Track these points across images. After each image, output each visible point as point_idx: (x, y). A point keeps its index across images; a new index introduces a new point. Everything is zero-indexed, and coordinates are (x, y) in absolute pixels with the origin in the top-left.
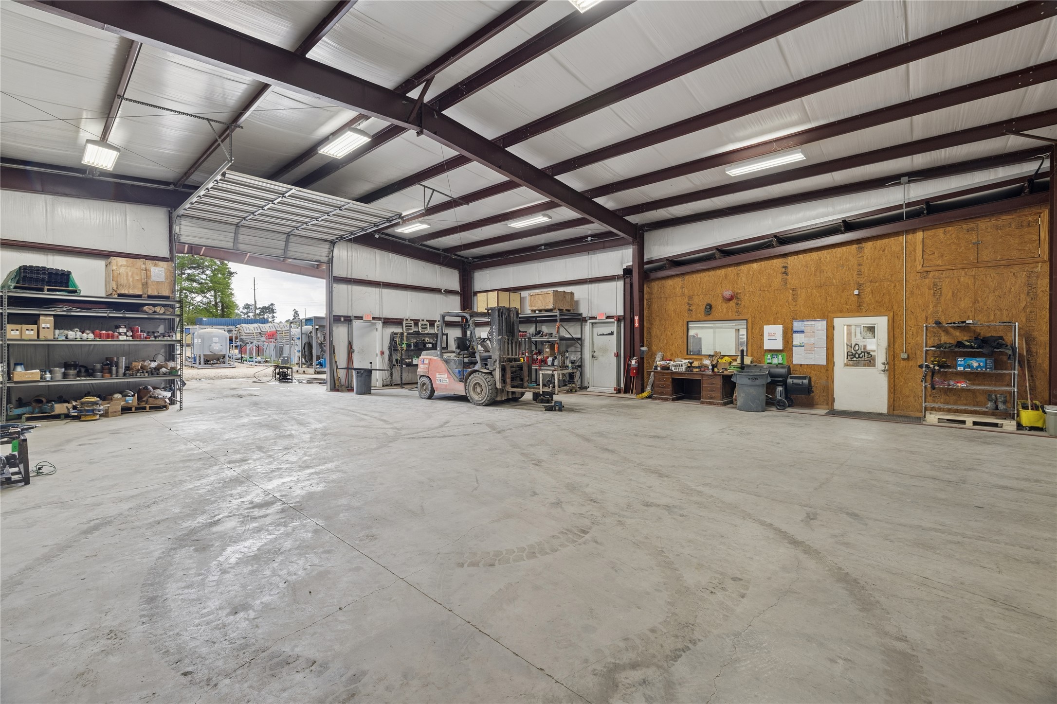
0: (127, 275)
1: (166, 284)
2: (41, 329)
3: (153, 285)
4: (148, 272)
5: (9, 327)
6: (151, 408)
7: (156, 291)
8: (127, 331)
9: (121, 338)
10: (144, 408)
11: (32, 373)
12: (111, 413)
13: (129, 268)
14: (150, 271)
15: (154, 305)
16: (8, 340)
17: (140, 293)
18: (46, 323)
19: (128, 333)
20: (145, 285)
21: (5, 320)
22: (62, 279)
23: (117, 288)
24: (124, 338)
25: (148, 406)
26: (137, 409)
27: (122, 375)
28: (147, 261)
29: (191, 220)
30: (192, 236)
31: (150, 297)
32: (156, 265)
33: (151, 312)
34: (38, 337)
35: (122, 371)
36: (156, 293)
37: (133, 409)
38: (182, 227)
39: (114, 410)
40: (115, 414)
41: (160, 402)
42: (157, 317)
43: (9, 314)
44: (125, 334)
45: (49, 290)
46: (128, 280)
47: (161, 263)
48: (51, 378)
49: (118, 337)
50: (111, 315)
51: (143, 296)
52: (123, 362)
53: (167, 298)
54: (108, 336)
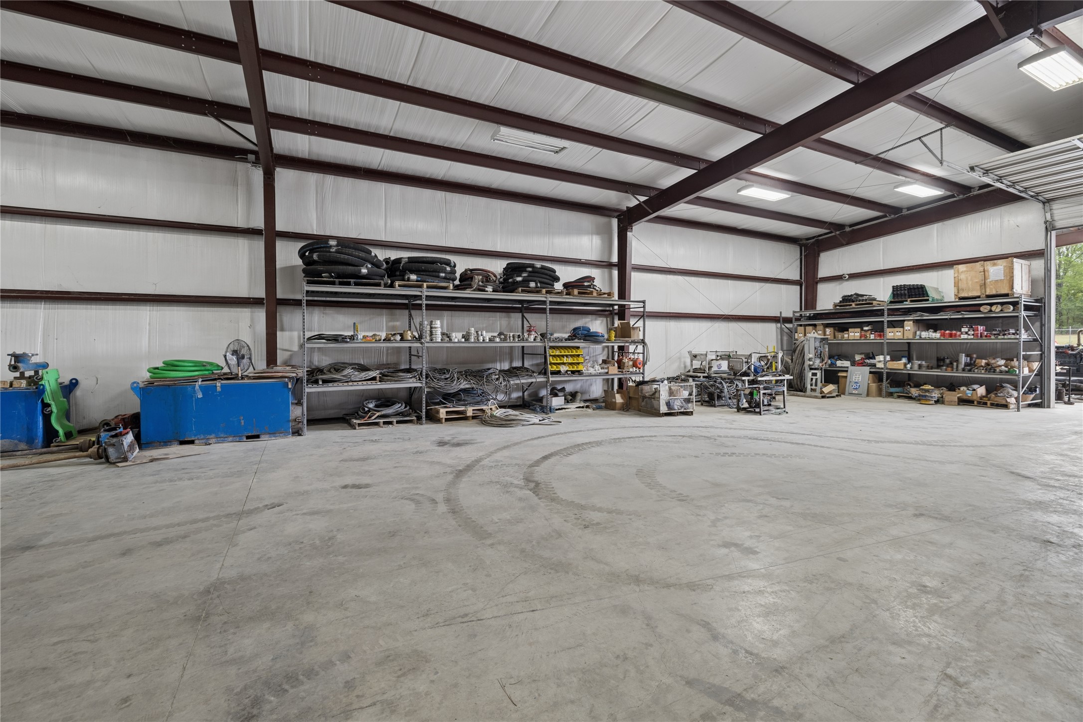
0: (967, 279)
1: (1005, 281)
2: (905, 330)
3: (992, 285)
4: (986, 273)
5: (889, 330)
6: (992, 405)
7: (994, 290)
8: (969, 330)
9: (963, 336)
10: (985, 404)
11: (898, 363)
12: (947, 401)
13: (969, 273)
14: (988, 271)
15: (991, 305)
16: (887, 339)
17: (978, 294)
18: (909, 326)
19: (969, 333)
20: (984, 285)
21: (886, 325)
22: (919, 292)
23: (958, 292)
24: (966, 336)
25: (989, 403)
26: (979, 403)
27: (961, 370)
28: (985, 262)
29: (1063, 201)
30: (1070, 218)
31: (989, 297)
32: (995, 265)
33: (986, 311)
34: (903, 337)
35: (962, 366)
36: (994, 292)
37: (975, 402)
38: (1055, 212)
39: (950, 400)
40: (950, 404)
41: (1000, 401)
42: (994, 315)
43: (888, 321)
44: (966, 333)
45: (912, 301)
46: (967, 283)
47: (999, 262)
48: (911, 368)
49: (960, 336)
50: (952, 317)
51: (981, 296)
52: (963, 359)
53: (1006, 295)
54: (951, 335)
